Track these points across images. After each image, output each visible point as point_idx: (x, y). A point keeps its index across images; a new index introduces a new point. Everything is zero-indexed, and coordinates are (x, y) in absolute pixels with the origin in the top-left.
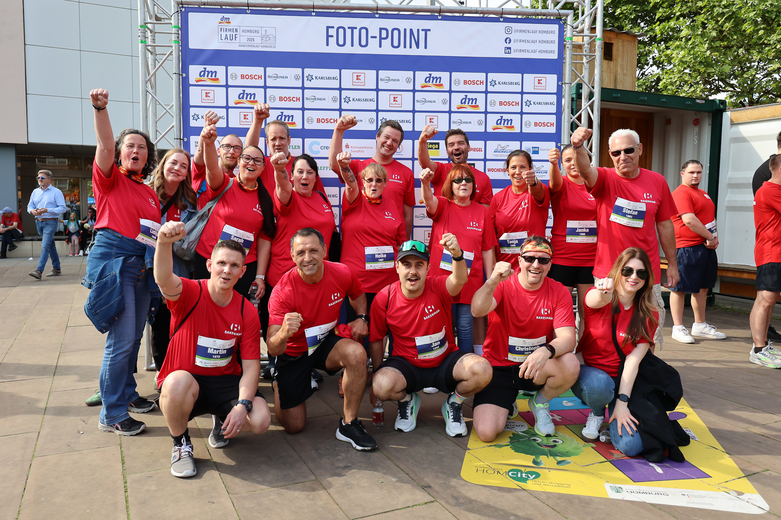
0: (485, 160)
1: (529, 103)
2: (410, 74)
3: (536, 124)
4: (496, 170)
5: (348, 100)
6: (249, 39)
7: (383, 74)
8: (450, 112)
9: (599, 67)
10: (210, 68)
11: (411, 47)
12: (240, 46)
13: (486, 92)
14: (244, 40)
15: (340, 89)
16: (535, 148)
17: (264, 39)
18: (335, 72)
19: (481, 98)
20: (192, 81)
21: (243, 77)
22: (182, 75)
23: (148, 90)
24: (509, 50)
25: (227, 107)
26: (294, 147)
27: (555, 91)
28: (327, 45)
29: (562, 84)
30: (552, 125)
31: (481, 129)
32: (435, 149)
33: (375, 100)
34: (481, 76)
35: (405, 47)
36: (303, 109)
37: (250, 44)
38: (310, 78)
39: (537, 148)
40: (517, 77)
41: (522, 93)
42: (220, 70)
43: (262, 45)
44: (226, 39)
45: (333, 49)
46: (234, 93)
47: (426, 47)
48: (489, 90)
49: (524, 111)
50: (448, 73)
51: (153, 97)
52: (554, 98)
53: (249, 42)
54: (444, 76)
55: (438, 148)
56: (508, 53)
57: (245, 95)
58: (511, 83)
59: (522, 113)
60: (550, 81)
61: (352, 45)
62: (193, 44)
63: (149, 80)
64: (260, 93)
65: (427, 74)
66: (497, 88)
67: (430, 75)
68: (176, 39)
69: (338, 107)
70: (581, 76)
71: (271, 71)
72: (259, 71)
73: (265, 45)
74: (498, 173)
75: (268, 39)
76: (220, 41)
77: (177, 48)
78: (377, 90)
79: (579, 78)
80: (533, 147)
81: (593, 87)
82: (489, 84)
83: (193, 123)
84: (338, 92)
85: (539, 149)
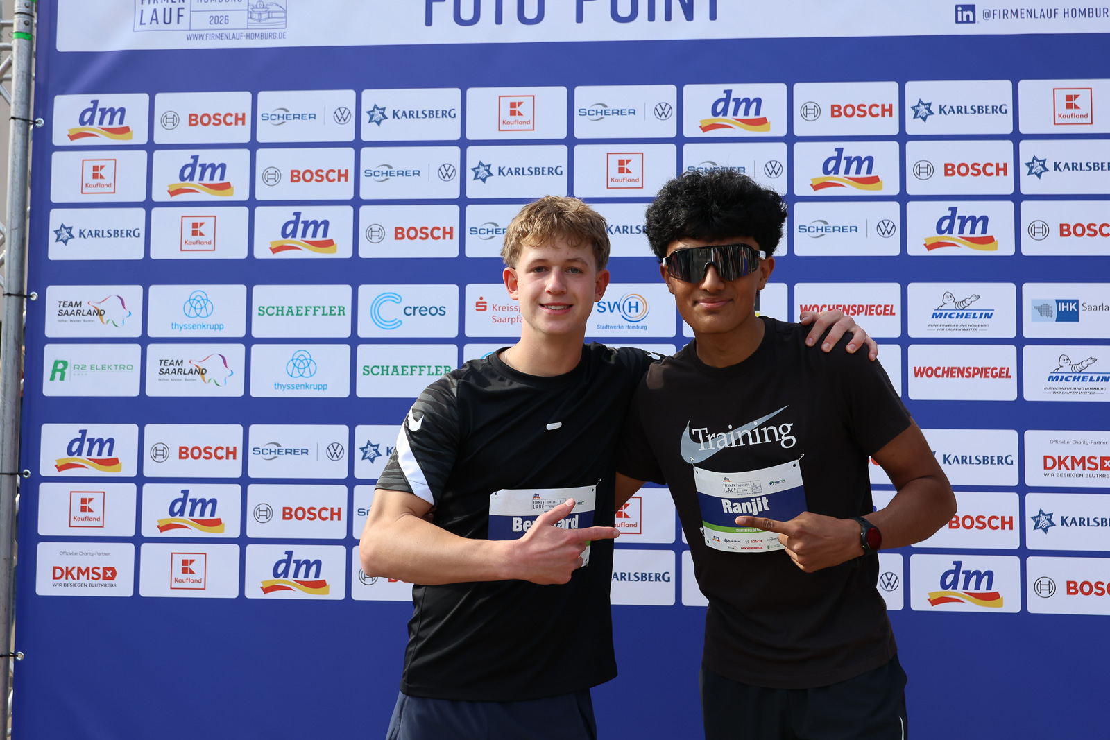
0: (905, 341)
1: (1039, 166)
2: (667, 93)
3: (1065, 230)
4: (940, 372)
5: (484, 172)
6: (215, 20)
7: (587, 95)
8: (790, 199)
10: (108, 100)
11: (668, 17)
12: (189, 37)
13: (903, 138)
14: (200, 22)
16: (1065, 302)
17: (255, 16)
18: (449, 97)
19: (886, 154)
20: (59, 137)
21: (193, 120)
22: (34, 123)
24: (970, 13)
25: (148, 205)
26: (327, 310)
28: (429, 22)
31: (889, 248)
33: (565, 169)
34: (885, 91)
35: (651, 17)
36: (357, 203)
37: (218, 32)
38: (379, 114)
39: (1073, 301)
40: (998, 91)
41: (1016, 137)
42: (134, 104)
43: (250, 31)
44: (154, 22)
45: (445, 32)
46: (168, 166)
47: (713, 16)
48: (910, 131)
49: (1024, 190)
50: (782, 87)
53: (214, 26)
54: (772, 94)
56: (968, 22)
57: (199, 170)
58: (981, 110)
59: (1017, 198)
61: (499, 20)
62: (68, 40)
64: (237, 162)
65: (716, 91)
66: (936, 125)
67: (728, 92)
68: (23, 27)
69: (456, 195)
71: (270, 100)
72: (238, 101)
73: (257, 32)
74: (946, 380)
75: (265, 16)
76: (138, 27)
77: (25, 49)
78: (570, 141)
80: (1058, 301)
82: (909, 113)
83: (57, 251)
84: (456, 150)
85: (1077, 306)
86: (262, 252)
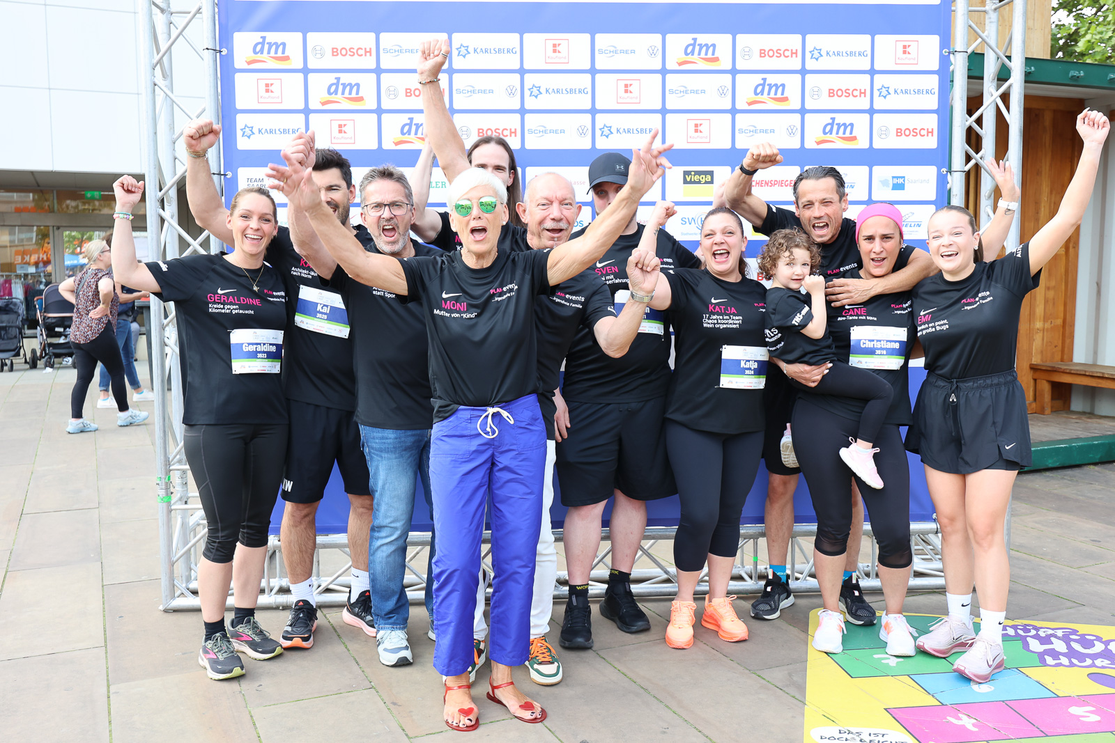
1: (886, 92)
2: (656, 39)
3: (899, 132)
5: (537, 92)
7: (603, 40)
8: (734, 111)
9: (1021, 18)
10: (272, 37)
13: (803, 72)
15: (522, 71)
16: (897, 178)
18: (511, 39)
20: (239, 63)
21: (335, 52)
22: (220, 52)
23: (157, 82)
25: (307, 111)
27: (936, 67)
29: (949, 53)
30: (930, 132)
31: (794, 144)
32: (706, 183)
33: (589, 90)
34: (793, 41)
39: (902, 177)
41: (872, 72)
42: (292, 40)
46: (319, 85)
48: (808, 67)
49: (876, 107)
50: (729, 37)
51: (167, 95)
52: (933, 81)
54: (722, 41)
55: (712, 182)
57: (341, 88)
58: (852, 54)
59: (871, 111)
60: (927, 48)
63: (160, 61)
64: (367, 82)
65: (687, 38)
67: (695, 40)
69: (518, 107)
70: (984, 35)
71: (389, 39)
77: (210, 1)
78: (593, 71)
79: (980, 40)
80: (893, 177)
81: (1009, 58)
82: (808, 55)
83: (243, 144)
84: (517, 76)
85: (904, 181)
86: (388, 145)
